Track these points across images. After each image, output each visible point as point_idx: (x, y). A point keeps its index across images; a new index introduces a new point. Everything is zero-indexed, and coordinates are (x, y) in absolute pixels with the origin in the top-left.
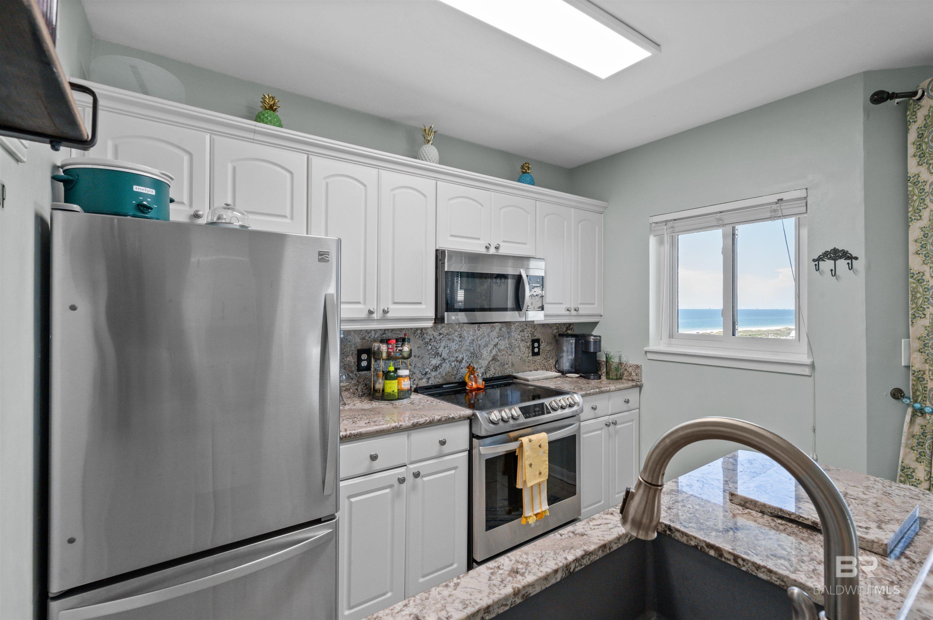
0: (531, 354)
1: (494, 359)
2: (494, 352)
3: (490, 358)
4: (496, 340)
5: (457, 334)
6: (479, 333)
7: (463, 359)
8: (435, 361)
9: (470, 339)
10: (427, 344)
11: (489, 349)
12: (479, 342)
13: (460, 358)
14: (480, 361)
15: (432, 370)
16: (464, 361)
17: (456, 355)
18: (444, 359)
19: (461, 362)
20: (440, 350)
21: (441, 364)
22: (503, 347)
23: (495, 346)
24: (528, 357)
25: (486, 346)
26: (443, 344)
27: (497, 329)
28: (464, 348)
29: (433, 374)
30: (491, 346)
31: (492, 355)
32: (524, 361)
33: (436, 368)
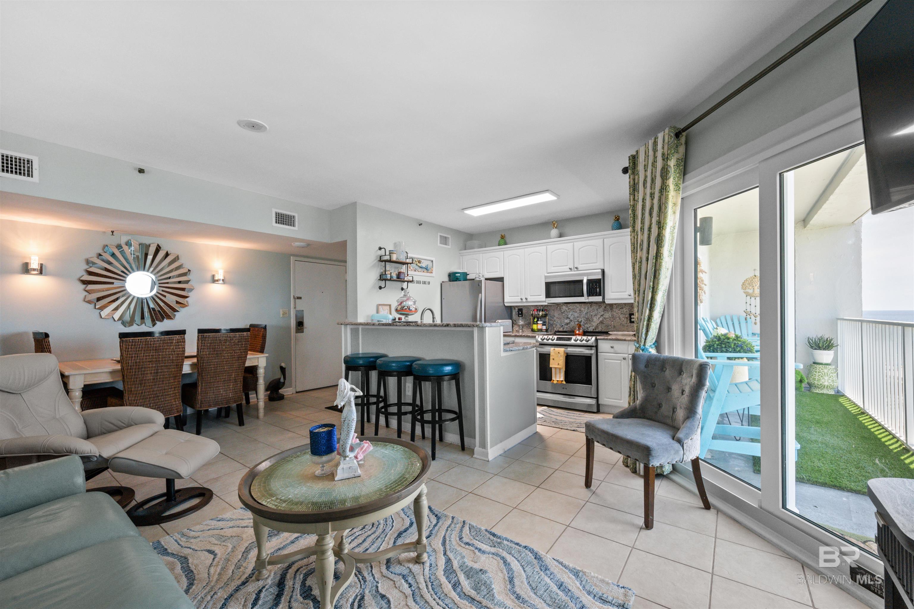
0: (629, 322)
1: (601, 322)
2: (601, 319)
3: (599, 322)
4: (603, 313)
5: (578, 309)
6: (591, 309)
7: (581, 321)
8: (567, 321)
9: (585, 311)
10: (562, 313)
11: (598, 317)
12: (592, 314)
13: (580, 320)
14: (592, 323)
15: (565, 325)
16: (582, 322)
17: (578, 319)
18: (571, 320)
19: (581, 322)
20: (569, 316)
21: (569, 323)
22: (607, 317)
23: (602, 316)
24: (626, 323)
25: (596, 315)
26: (571, 313)
27: (603, 307)
28: (582, 316)
29: (566, 326)
30: (599, 316)
31: (600, 320)
32: (623, 325)
33: (567, 324)
